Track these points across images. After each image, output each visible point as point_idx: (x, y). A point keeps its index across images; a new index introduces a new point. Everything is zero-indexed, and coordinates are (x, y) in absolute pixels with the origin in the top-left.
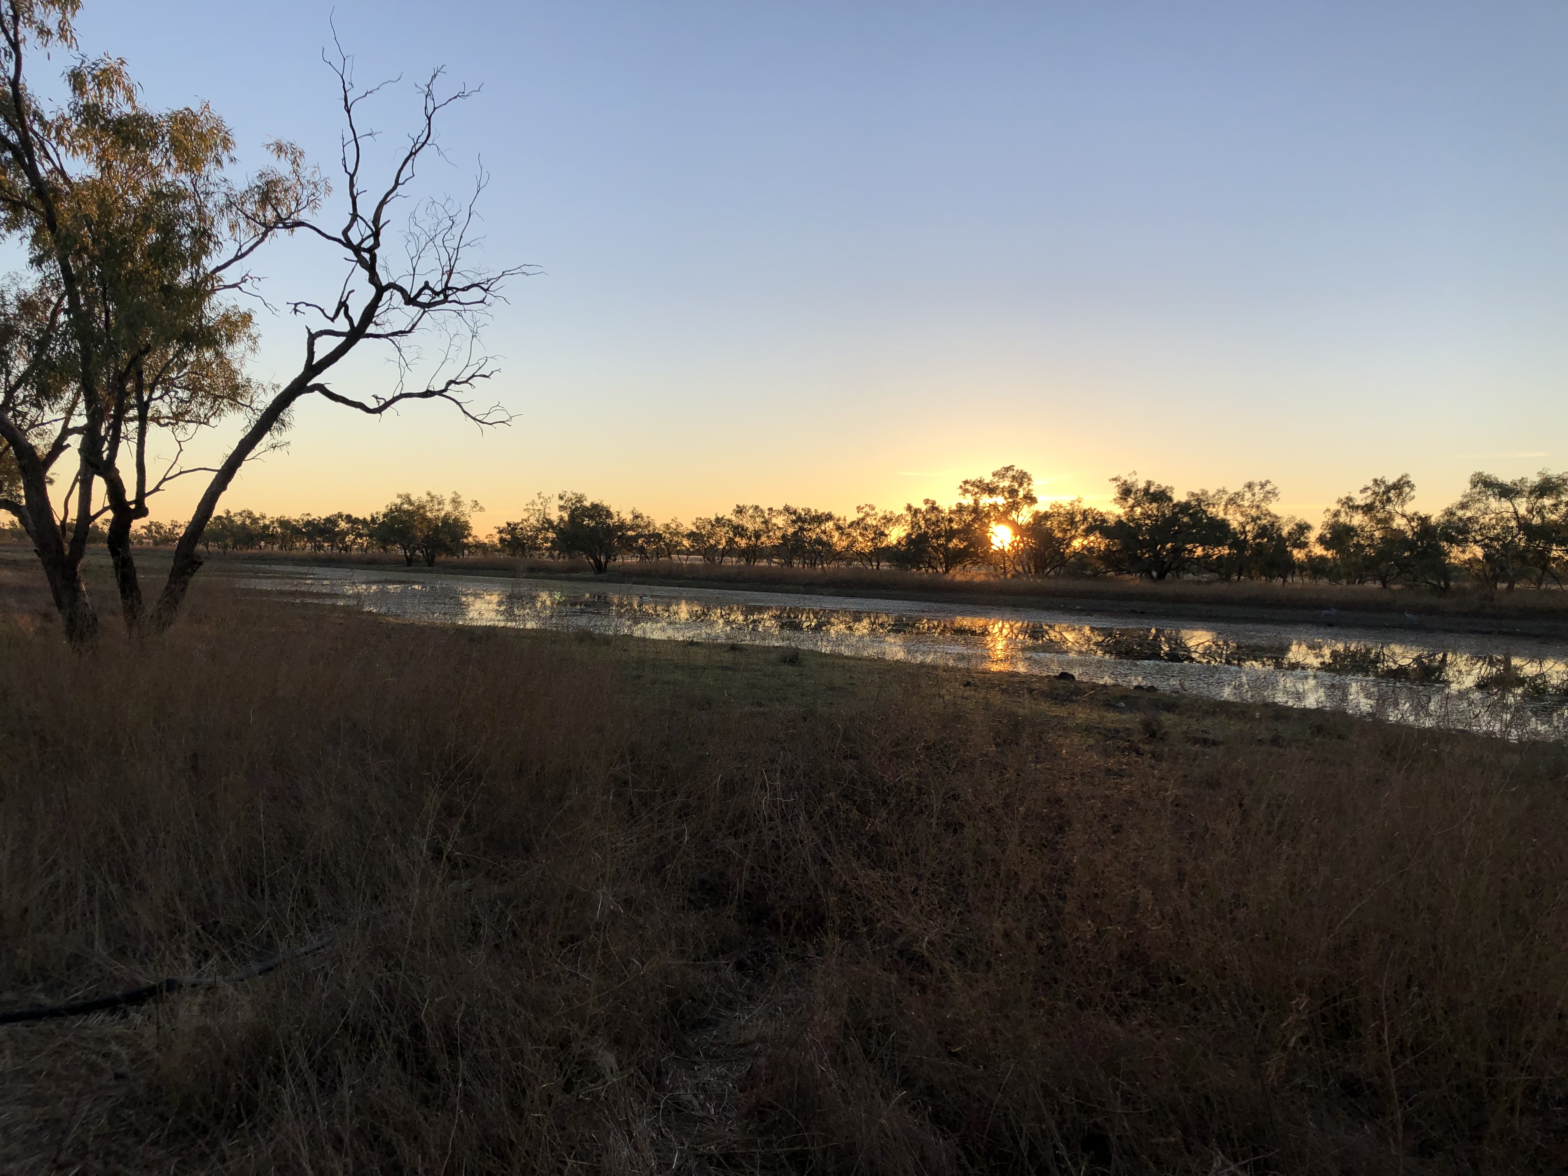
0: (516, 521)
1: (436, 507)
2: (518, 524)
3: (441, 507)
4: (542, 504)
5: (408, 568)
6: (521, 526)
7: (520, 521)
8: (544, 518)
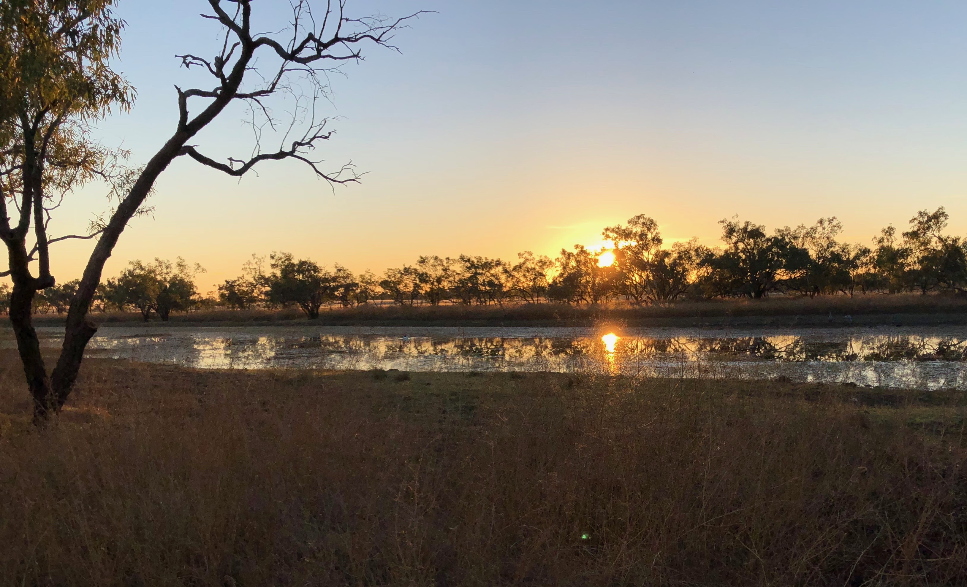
0: (233, 279)
1: (165, 271)
2: (235, 282)
3: (169, 270)
4: (256, 263)
5: (146, 323)
6: (237, 283)
7: (236, 279)
8: (260, 275)
